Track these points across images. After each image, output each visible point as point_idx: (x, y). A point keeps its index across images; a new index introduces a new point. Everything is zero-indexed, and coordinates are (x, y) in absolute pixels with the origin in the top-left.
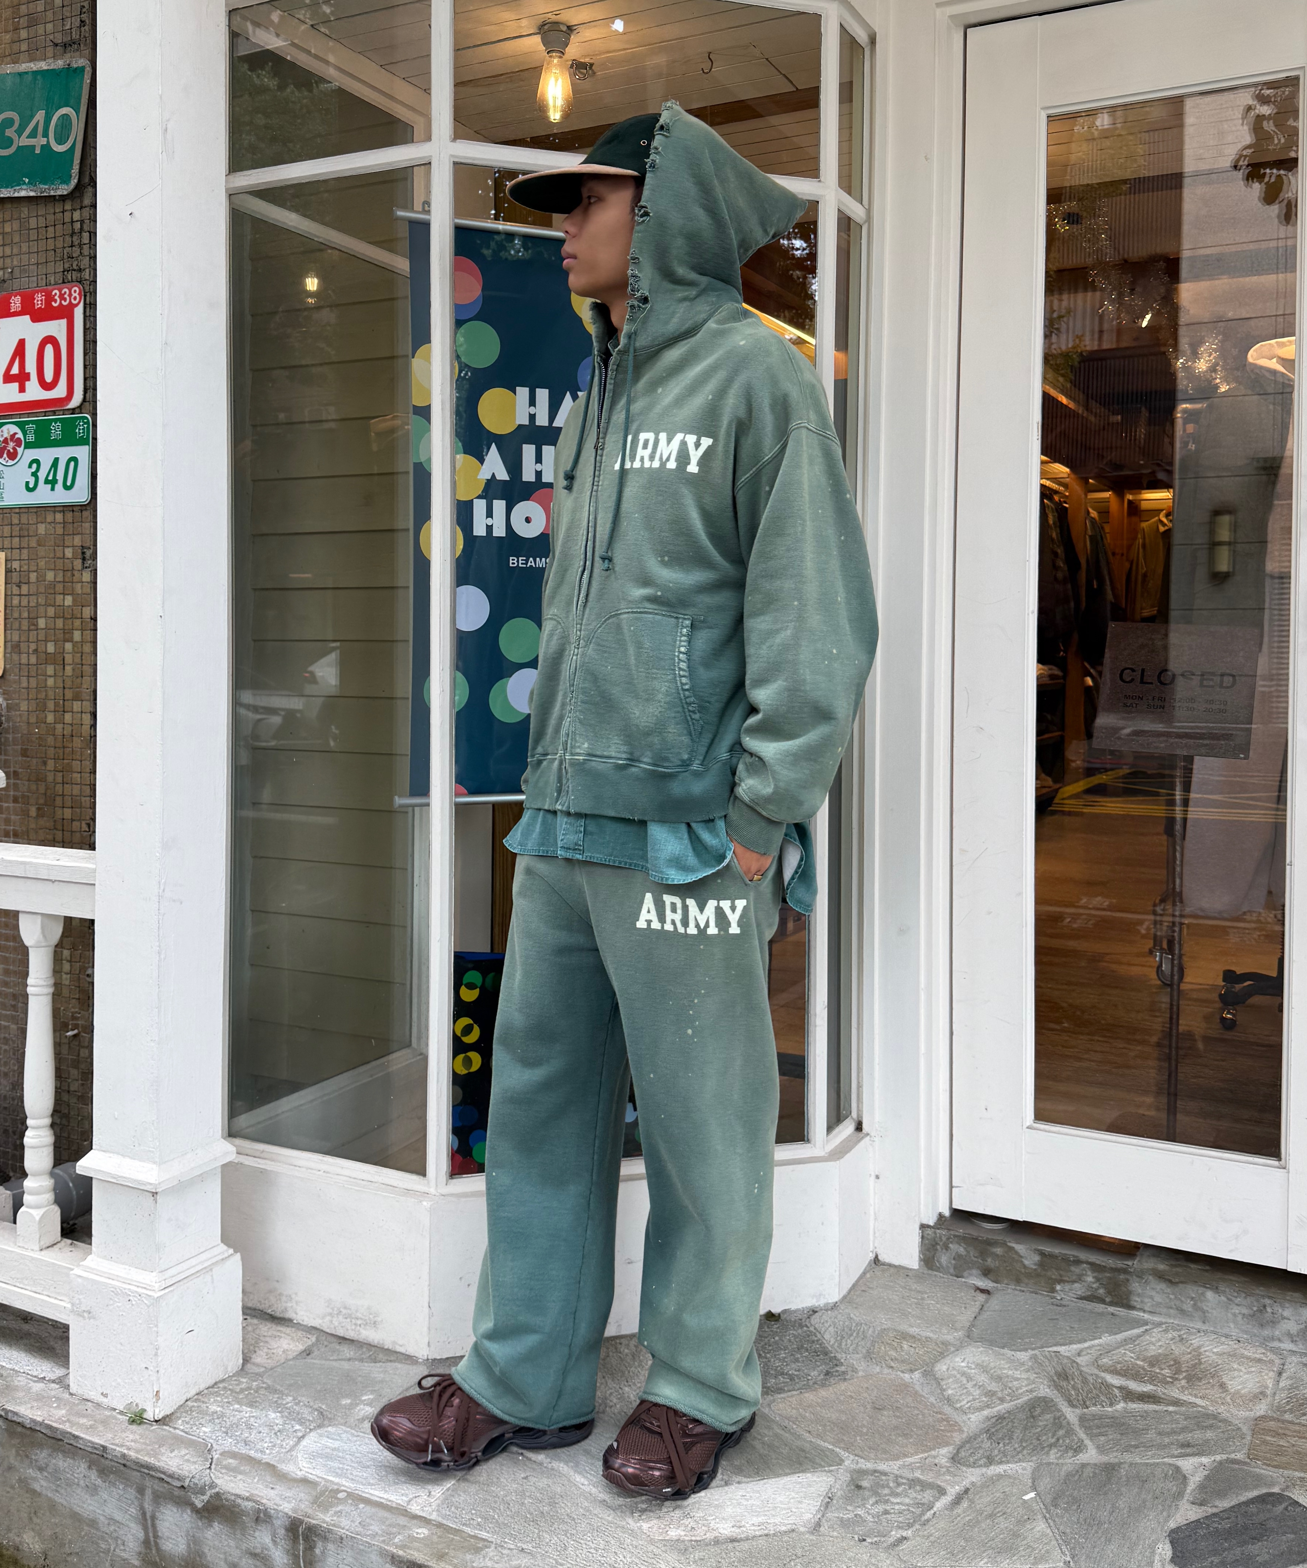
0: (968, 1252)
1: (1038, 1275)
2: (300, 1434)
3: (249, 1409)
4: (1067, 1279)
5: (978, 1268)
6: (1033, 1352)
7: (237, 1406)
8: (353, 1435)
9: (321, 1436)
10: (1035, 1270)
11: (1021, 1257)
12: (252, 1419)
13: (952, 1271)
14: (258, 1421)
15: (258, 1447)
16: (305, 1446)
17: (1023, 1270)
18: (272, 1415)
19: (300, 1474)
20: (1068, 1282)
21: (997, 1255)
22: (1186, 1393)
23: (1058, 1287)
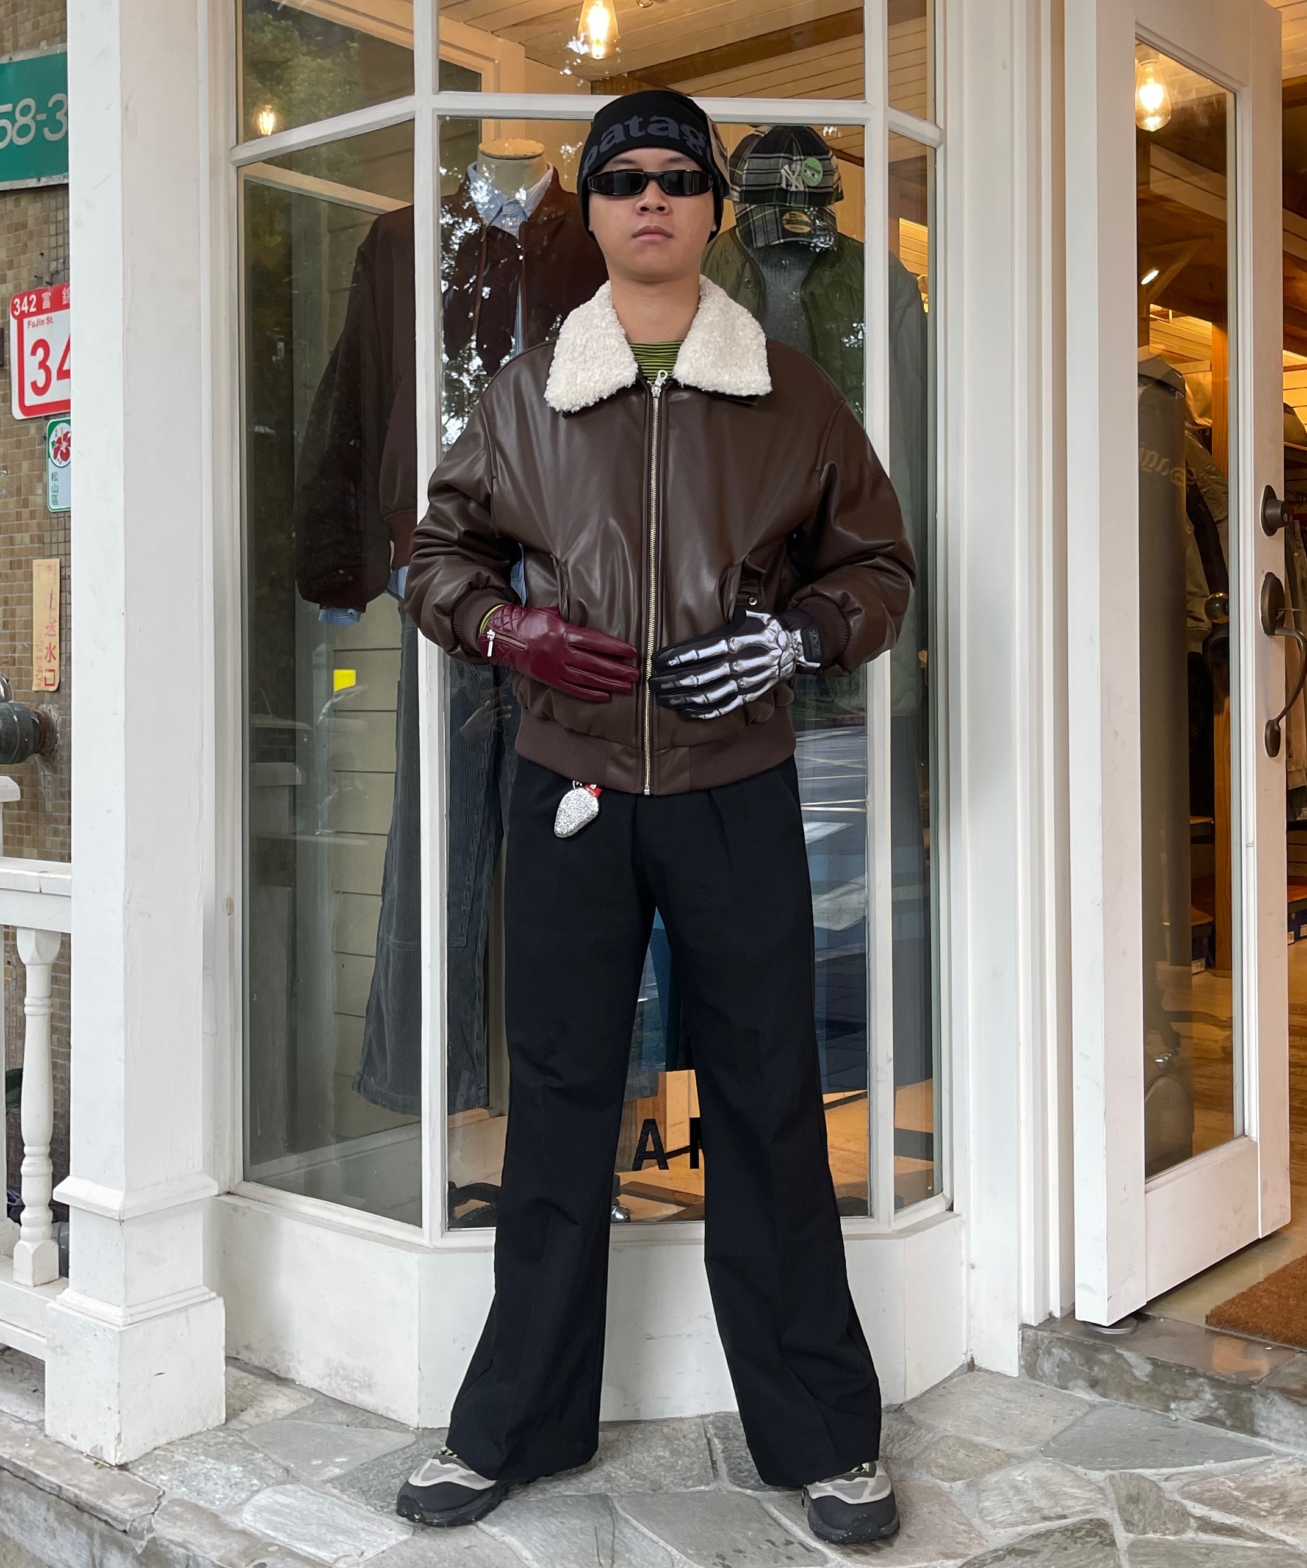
0: (1073, 1359)
1: (1150, 1390)
2: (255, 1488)
3: (214, 1461)
4: (1180, 1395)
5: (1084, 1379)
6: (1112, 1472)
7: (202, 1458)
8: (309, 1493)
9: (276, 1492)
10: (1147, 1383)
11: (1131, 1366)
12: (213, 1471)
13: (1053, 1380)
14: (218, 1473)
15: (210, 1497)
16: (257, 1500)
17: (1134, 1383)
18: (235, 1468)
19: (240, 1526)
20: (1182, 1399)
21: (1104, 1363)
22: (1278, 1528)
23: (1173, 1406)
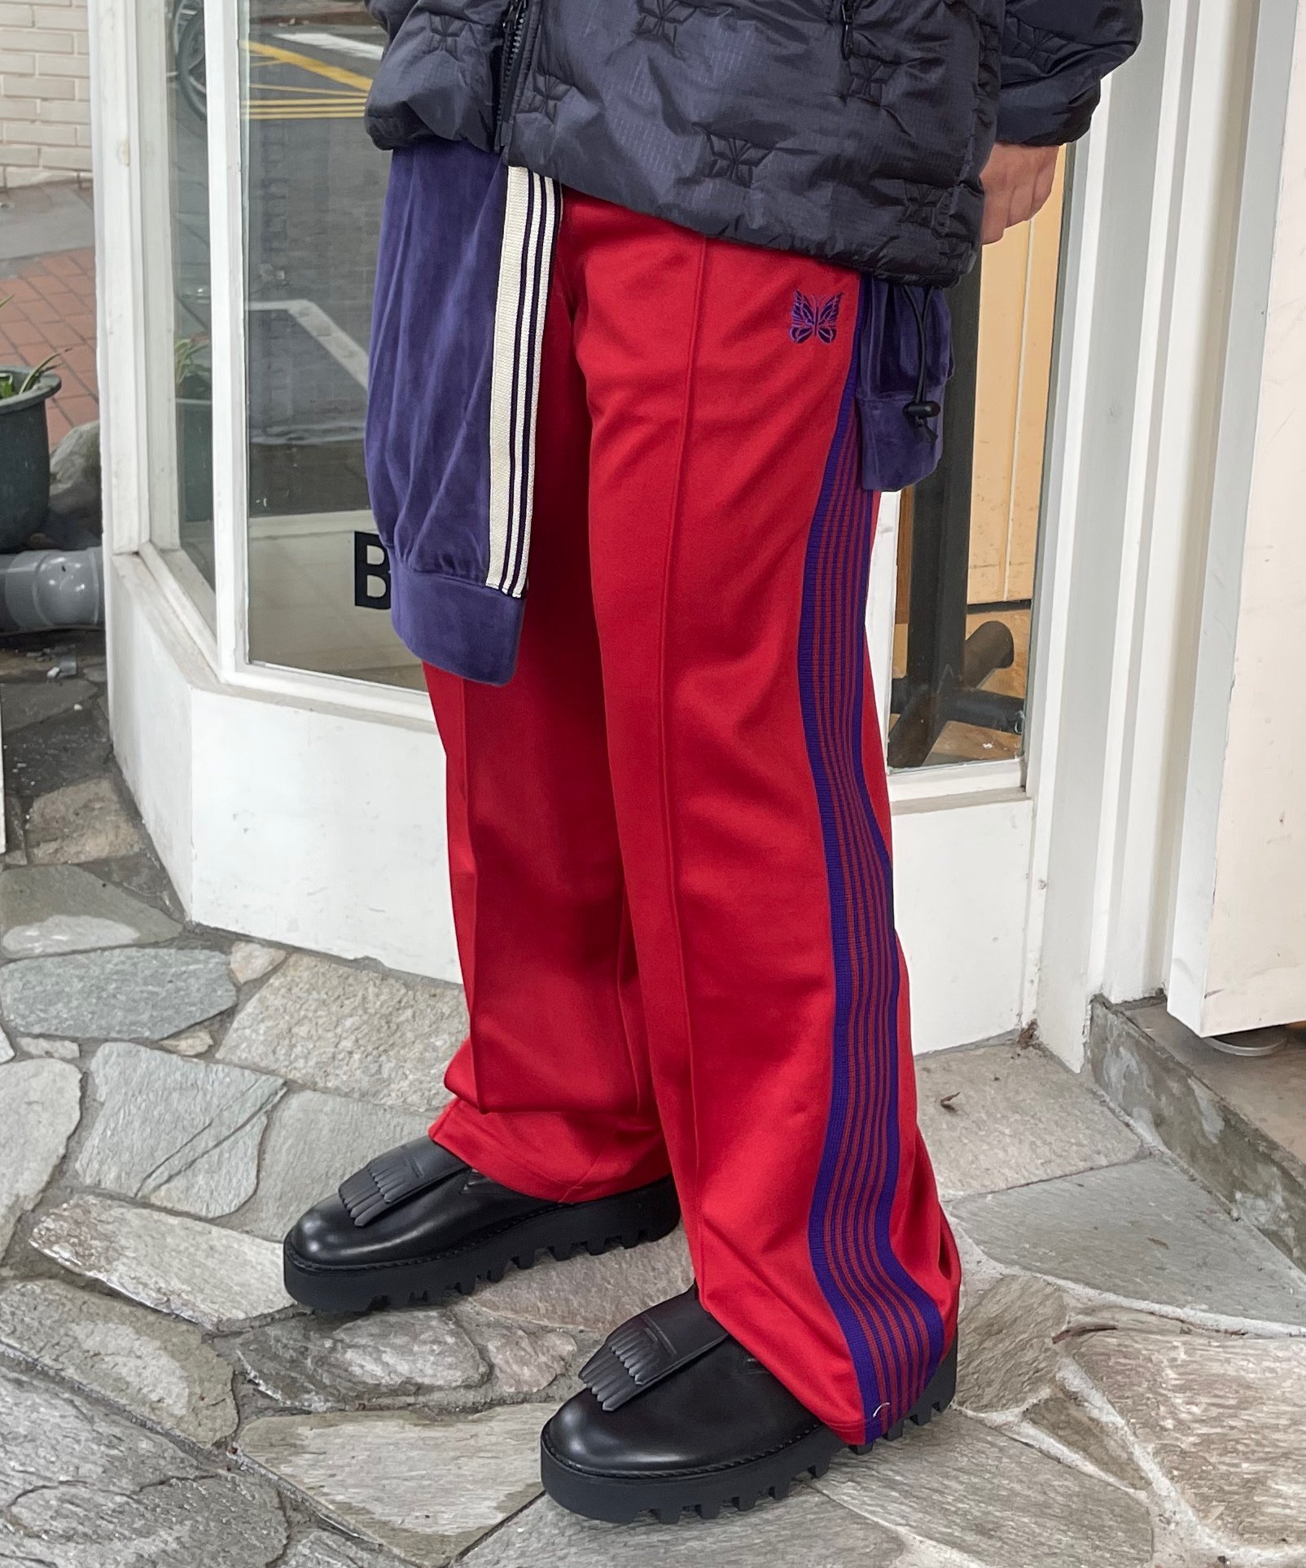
0: (1141, 1072)
1: (1216, 1160)
4: (1249, 1184)
5: (1150, 1108)
10: (1214, 1146)
11: (1201, 1112)
13: (1120, 1097)
17: (1202, 1142)
20: (1252, 1192)
21: (1173, 1095)
23: (1238, 1196)
